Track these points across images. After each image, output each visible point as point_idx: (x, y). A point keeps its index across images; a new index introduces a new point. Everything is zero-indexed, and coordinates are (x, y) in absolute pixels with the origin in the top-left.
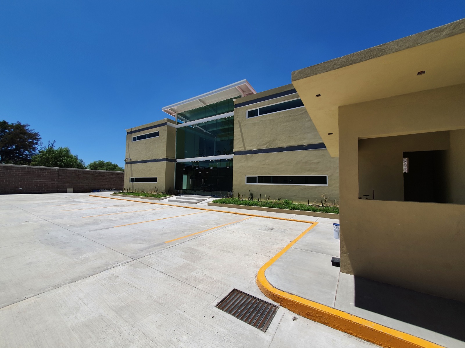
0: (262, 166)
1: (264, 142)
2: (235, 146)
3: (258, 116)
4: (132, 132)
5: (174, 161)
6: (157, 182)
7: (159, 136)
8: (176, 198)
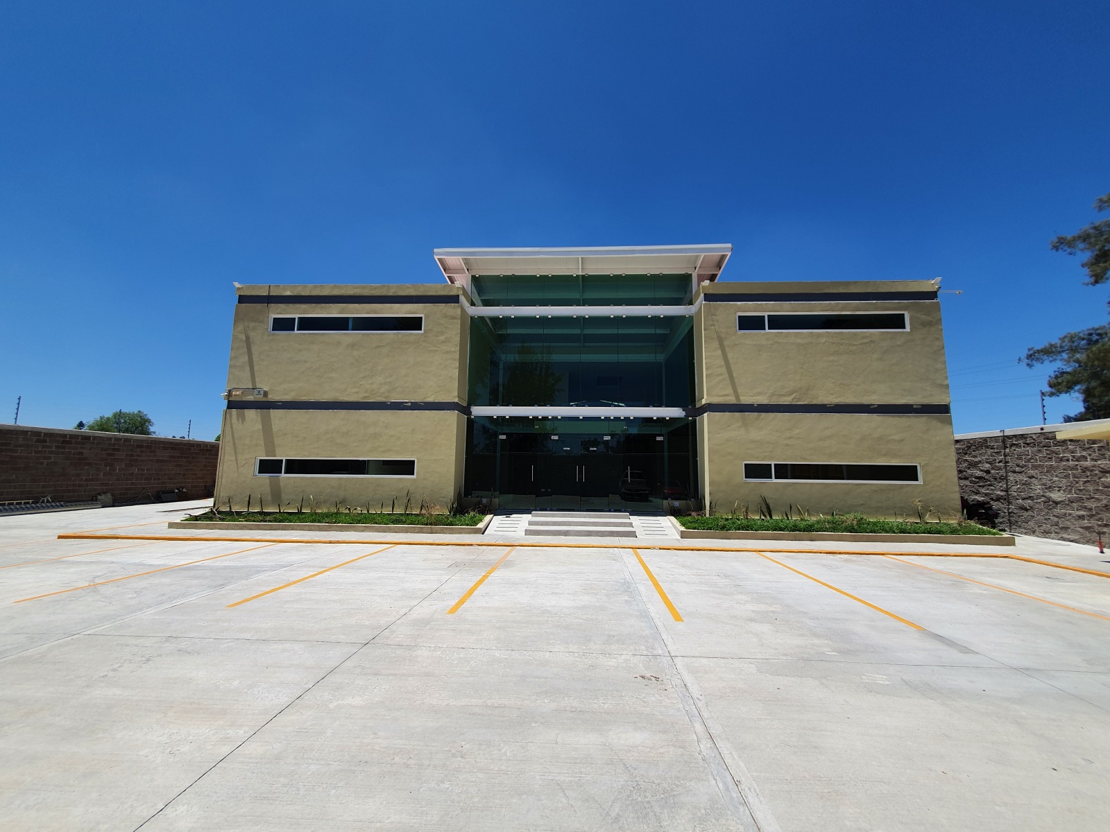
0: (786, 442)
1: (787, 390)
2: (709, 390)
3: (767, 330)
4: (270, 300)
5: (465, 410)
6: (413, 474)
7: (422, 332)
8: (531, 523)
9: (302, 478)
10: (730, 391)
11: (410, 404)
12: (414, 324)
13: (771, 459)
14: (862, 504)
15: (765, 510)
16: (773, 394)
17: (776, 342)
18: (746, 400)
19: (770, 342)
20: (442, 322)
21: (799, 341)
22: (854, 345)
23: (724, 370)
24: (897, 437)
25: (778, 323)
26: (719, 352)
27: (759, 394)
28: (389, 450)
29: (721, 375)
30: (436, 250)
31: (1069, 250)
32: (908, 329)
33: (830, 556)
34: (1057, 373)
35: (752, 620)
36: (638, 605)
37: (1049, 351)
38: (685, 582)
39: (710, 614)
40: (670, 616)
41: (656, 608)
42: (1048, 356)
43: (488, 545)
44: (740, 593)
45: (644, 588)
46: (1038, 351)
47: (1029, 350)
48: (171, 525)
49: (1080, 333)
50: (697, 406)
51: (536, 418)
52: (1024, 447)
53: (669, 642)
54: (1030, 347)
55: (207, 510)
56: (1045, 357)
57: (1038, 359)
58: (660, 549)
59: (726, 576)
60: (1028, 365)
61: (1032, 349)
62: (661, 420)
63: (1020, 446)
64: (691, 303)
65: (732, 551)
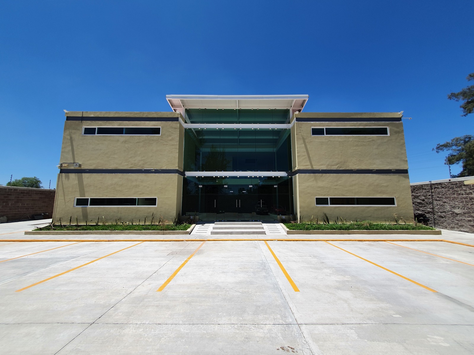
0: (335, 187)
1: (334, 163)
2: (298, 164)
3: (325, 135)
4: (83, 119)
5: (182, 174)
6: (156, 205)
7: (160, 135)
8: (214, 228)
9: (99, 208)
10: (309, 163)
11: (154, 170)
12: (156, 131)
13: (328, 195)
14: (370, 216)
15: (326, 220)
16: (328, 165)
17: (330, 140)
18: (316, 167)
19: (327, 141)
20: (170, 130)
21: (340, 140)
22: (365, 142)
23: (306, 154)
24: (385, 185)
25: (330, 131)
26: (303, 145)
27: (322, 165)
28: (143, 193)
29: (304, 156)
30: (167, 96)
31: (456, 99)
32: (389, 135)
33: (361, 242)
34: (449, 155)
35: (338, 288)
36: (271, 279)
37: (446, 146)
38: (294, 261)
39: (314, 285)
40: (291, 287)
41: (282, 282)
42: (446, 148)
43: (191, 241)
44: (326, 268)
45: (273, 266)
46: (442, 146)
47: (438, 145)
48: (26, 233)
49: (460, 137)
50: (293, 171)
51: (216, 177)
52: (441, 188)
53: (294, 310)
54: (438, 144)
55: (48, 225)
56: (445, 148)
57: (441, 149)
58: (278, 240)
59: (315, 257)
60: (437, 152)
61: (439, 144)
62: (276, 178)
63: (439, 188)
64: (289, 123)
65: (313, 241)
